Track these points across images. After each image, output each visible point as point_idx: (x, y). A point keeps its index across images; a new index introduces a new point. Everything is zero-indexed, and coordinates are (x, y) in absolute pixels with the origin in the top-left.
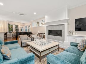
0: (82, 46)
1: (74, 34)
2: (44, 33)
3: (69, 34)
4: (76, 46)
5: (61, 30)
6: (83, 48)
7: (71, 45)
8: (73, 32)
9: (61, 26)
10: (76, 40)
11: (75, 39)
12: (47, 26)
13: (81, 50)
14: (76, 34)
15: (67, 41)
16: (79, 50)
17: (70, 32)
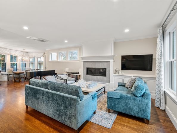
0: (130, 85)
1: (120, 73)
2: (77, 72)
3: (114, 74)
4: (124, 86)
5: (106, 69)
6: (130, 86)
7: (119, 86)
8: (119, 71)
9: (106, 63)
10: (123, 80)
11: (121, 79)
12: (84, 62)
13: (129, 88)
14: (123, 73)
15: (113, 83)
16: (127, 88)
17: (116, 71)
